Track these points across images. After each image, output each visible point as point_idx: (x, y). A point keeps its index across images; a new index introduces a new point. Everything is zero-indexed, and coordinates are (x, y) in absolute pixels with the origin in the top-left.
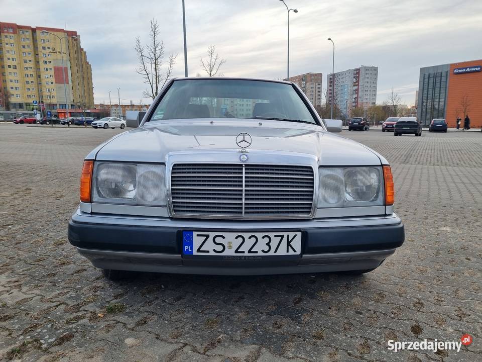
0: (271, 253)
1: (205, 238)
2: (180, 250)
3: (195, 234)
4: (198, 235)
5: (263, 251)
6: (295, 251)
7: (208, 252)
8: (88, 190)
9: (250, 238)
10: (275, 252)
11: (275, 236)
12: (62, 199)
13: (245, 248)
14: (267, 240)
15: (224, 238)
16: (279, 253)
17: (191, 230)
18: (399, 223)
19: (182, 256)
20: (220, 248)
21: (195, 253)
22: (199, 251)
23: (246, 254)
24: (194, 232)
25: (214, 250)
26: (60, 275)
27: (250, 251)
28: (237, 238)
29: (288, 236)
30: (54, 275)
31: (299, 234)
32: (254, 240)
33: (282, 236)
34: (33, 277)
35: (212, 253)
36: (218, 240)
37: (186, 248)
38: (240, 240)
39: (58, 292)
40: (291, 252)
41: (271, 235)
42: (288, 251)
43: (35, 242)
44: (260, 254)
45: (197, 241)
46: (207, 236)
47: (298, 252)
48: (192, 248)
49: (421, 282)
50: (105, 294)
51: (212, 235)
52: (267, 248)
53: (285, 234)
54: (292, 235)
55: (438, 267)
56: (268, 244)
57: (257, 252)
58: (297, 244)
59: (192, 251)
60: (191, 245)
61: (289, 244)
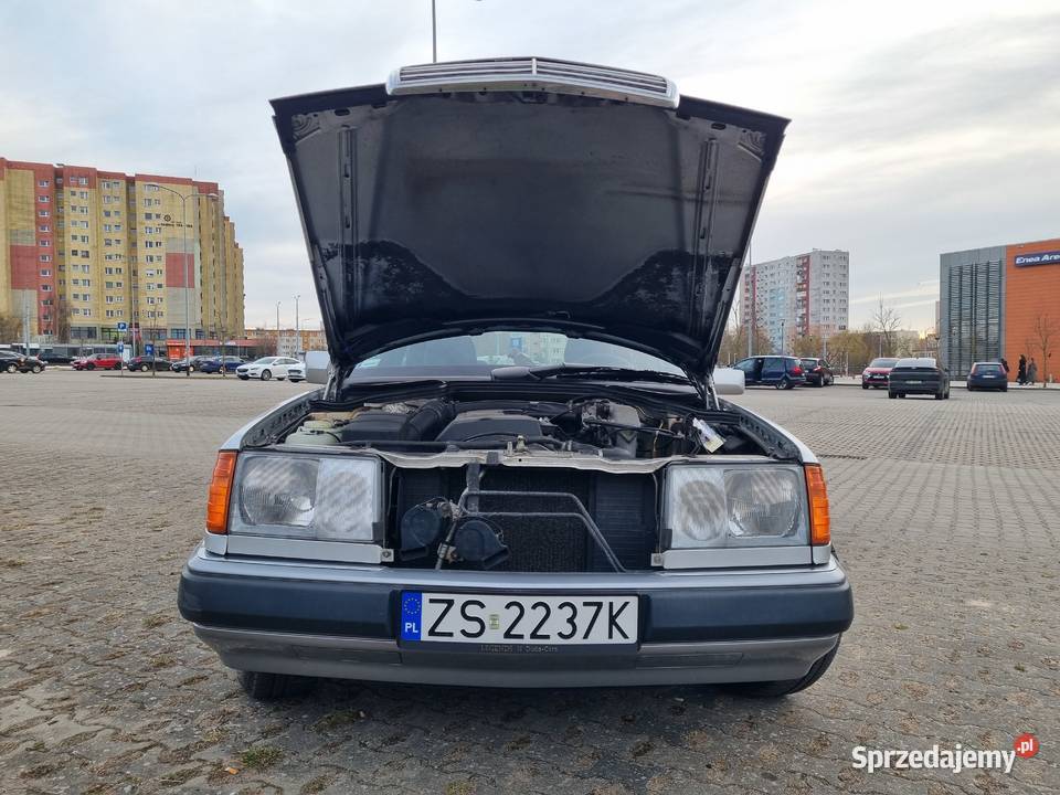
0: (578, 640)
1: (446, 605)
2: (395, 631)
3: (426, 597)
4: (432, 601)
5: (560, 634)
6: (625, 636)
7: (451, 635)
8: (221, 509)
9: (534, 607)
10: (586, 637)
11: (586, 604)
12: (165, 530)
13: (526, 628)
14: (568, 612)
15: (482, 606)
16: (592, 639)
17: (418, 591)
18: (842, 583)
19: (398, 644)
20: (474, 627)
21: (425, 637)
22: (432, 632)
23: (527, 640)
24: (423, 595)
25: (463, 632)
26: (154, 688)
27: (534, 635)
28: (508, 607)
29: (611, 604)
30: (142, 687)
31: (634, 601)
32: (541, 611)
33: (600, 605)
34: (100, 691)
35: (459, 638)
36: (471, 611)
37: (408, 626)
38: (515, 611)
39: (148, 722)
40: (618, 639)
41: (578, 601)
42: (610, 636)
43: (106, 619)
44: (555, 640)
45: (429, 612)
46: (450, 603)
47: (633, 638)
48: (418, 627)
49: (910, 717)
50: (243, 728)
51: (459, 599)
52: (568, 629)
53: (605, 600)
54: (618, 602)
55: (952, 684)
56: (571, 621)
57: (547, 637)
58: (629, 621)
59: (419, 634)
60: (417, 620)
61: (612, 620)
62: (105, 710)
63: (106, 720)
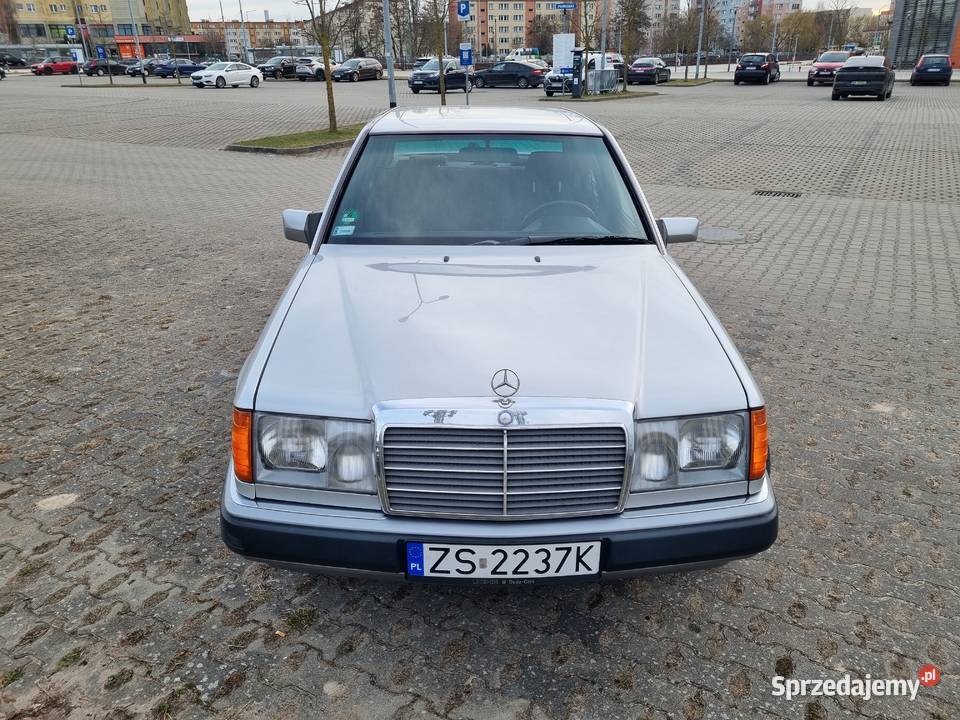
0: (551, 573)
1: (443, 552)
2: (405, 567)
3: (426, 547)
4: (431, 549)
5: (537, 571)
6: (589, 569)
7: (448, 572)
8: (246, 462)
9: (515, 553)
10: (557, 571)
11: (557, 549)
13: (508, 568)
14: (544, 555)
15: (473, 553)
16: (563, 573)
17: (419, 541)
18: (771, 511)
20: (467, 567)
21: (427, 573)
22: (433, 570)
23: (510, 575)
24: (425, 545)
25: (458, 570)
26: (203, 536)
27: (515, 572)
28: (494, 553)
29: (579, 548)
30: (193, 536)
31: (597, 546)
32: (521, 556)
33: (569, 549)
34: (160, 542)
35: (454, 574)
36: (463, 556)
37: (413, 566)
38: (500, 556)
39: (206, 578)
40: (583, 571)
41: (551, 548)
42: (577, 569)
44: (533, 575)
45: (430, 557)
46: (447, 551)
47: (595, 569)
48: (422, 566)
49: (811, 556)
50: (281, 583)
51: (454, 549)
53: (574, 546)
54: (584, 546)
55: (848, 514)
56: (545, 561)
57: (526, 573)
58: (593, 560)
59: (422, 571)
60: (420, 561)
61: (579, 559)
62: (170, 565)
63: (173, 578)
